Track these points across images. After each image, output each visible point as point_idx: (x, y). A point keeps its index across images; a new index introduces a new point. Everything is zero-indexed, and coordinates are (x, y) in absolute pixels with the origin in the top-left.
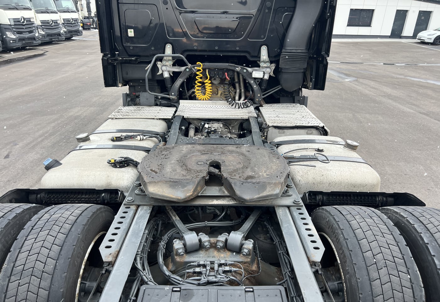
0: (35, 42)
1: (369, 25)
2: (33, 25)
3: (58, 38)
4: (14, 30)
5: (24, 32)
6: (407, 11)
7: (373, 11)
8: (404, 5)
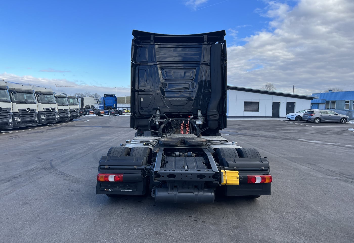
0: (55, 121)
1: (258, 111)
2: (55, 112)
3: (66, 119)
4: (45, 114)
5: (50, 115)
6: (279, 102)
7: (258, 102)
8: (277, 99)
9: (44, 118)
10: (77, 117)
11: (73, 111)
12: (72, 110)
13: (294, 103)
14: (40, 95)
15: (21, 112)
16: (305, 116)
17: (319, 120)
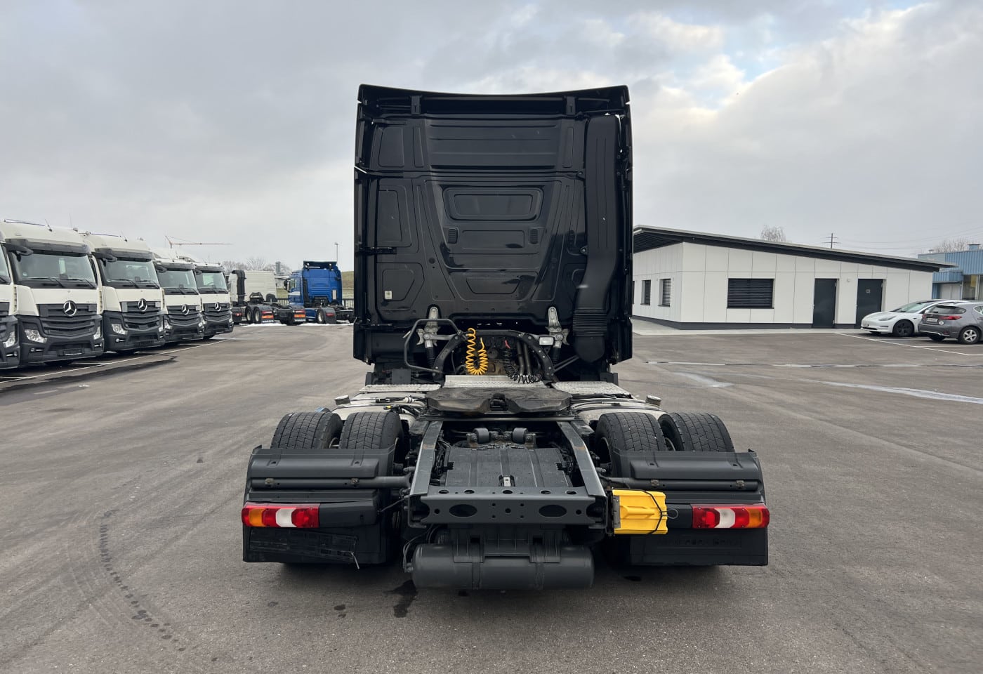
0: (155, 341)
1: (768, 305)
2: (158, 313)
3: (192, 336)
4: (126, 320)
5: (141, 324)
6: (835, 281)
7: (771, 281)
8: (827, 269)
9: (123, 332)
10: (225, 328)
11: (213, 310)
12: (210, 309)
13: (881, 281)
14: (110, 260)
15: (48, 315)
16: (929, 320)
17: (975, 335)
